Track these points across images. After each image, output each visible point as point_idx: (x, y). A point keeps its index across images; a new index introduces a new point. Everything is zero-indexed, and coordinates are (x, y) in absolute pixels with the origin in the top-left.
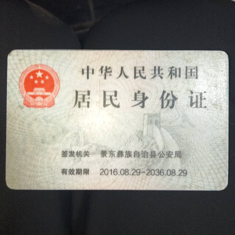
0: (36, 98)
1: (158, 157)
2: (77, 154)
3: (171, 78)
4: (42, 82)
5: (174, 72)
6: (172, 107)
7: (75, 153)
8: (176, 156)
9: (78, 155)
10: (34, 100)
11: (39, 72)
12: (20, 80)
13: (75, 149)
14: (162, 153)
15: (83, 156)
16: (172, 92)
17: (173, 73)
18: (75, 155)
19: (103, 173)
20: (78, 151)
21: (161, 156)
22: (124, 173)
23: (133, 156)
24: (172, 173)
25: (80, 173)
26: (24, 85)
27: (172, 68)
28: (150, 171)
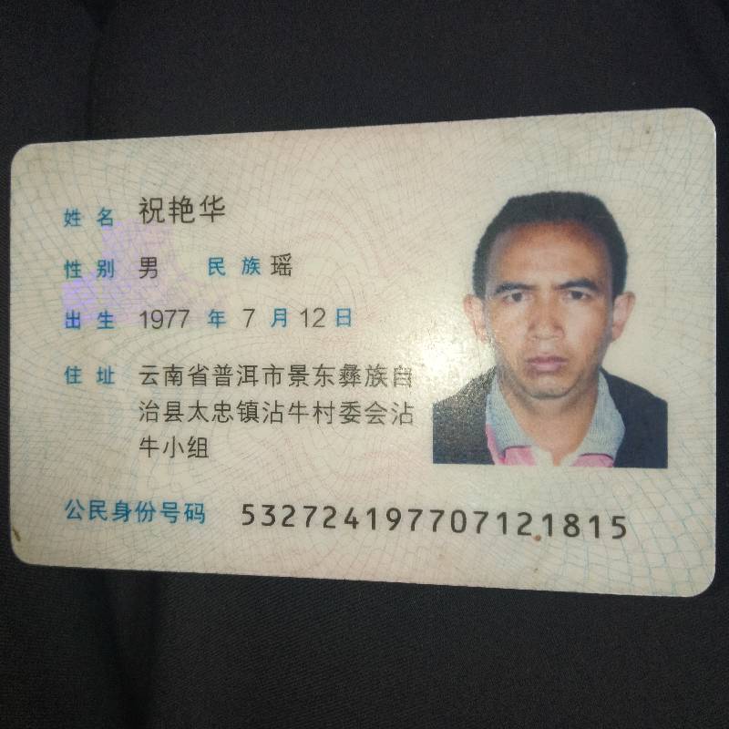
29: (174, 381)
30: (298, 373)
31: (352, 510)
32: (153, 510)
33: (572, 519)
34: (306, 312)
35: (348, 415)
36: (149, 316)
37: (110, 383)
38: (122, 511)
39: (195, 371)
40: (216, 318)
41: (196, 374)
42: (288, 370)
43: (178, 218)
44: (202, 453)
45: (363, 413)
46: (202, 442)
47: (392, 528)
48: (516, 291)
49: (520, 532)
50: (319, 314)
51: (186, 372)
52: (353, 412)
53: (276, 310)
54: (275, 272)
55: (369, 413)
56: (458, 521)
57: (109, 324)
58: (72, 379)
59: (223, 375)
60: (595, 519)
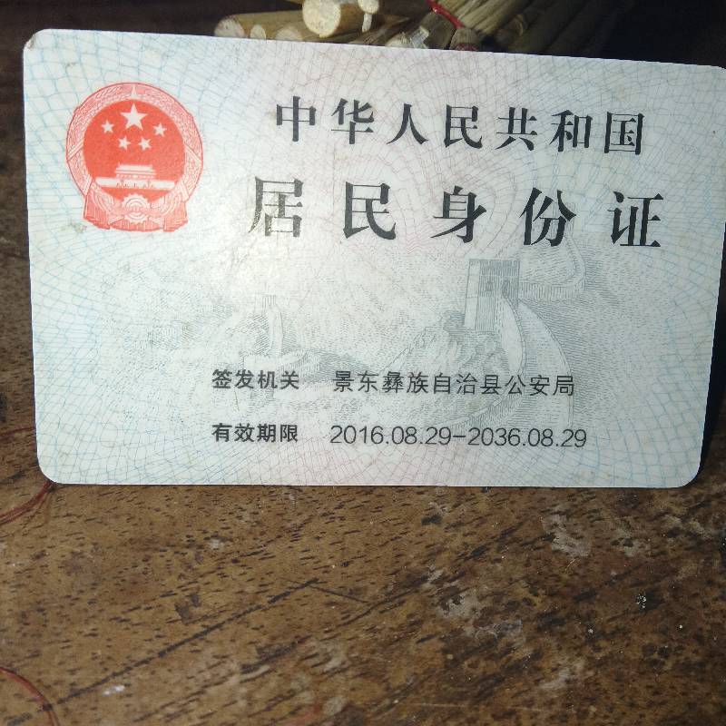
0: (126, 199)
1: (504, 392)
2: (261, 380)
3: (561, 149)
4: (145, 144)
5: (569, 129)
6: (555, 242)
7: (256, 378)
8: (559, 389)
9: (264, 384)
10: (118, 202)
11: (134, 107)
12: (70, 136)
13: (255, 366)
14: (516, 380)
15: (280, 385)
16: (559, 193)
17: (568, 131)
18: (254, 383)
19: (341, 438)
20: (265, 373)
21: (515, 390)
22: (404, 439)
23: (430, 388)
24: (545, 437)
25: (271, 438)
26: (81, 153)
27: (564, 115)
28: (480, 434)
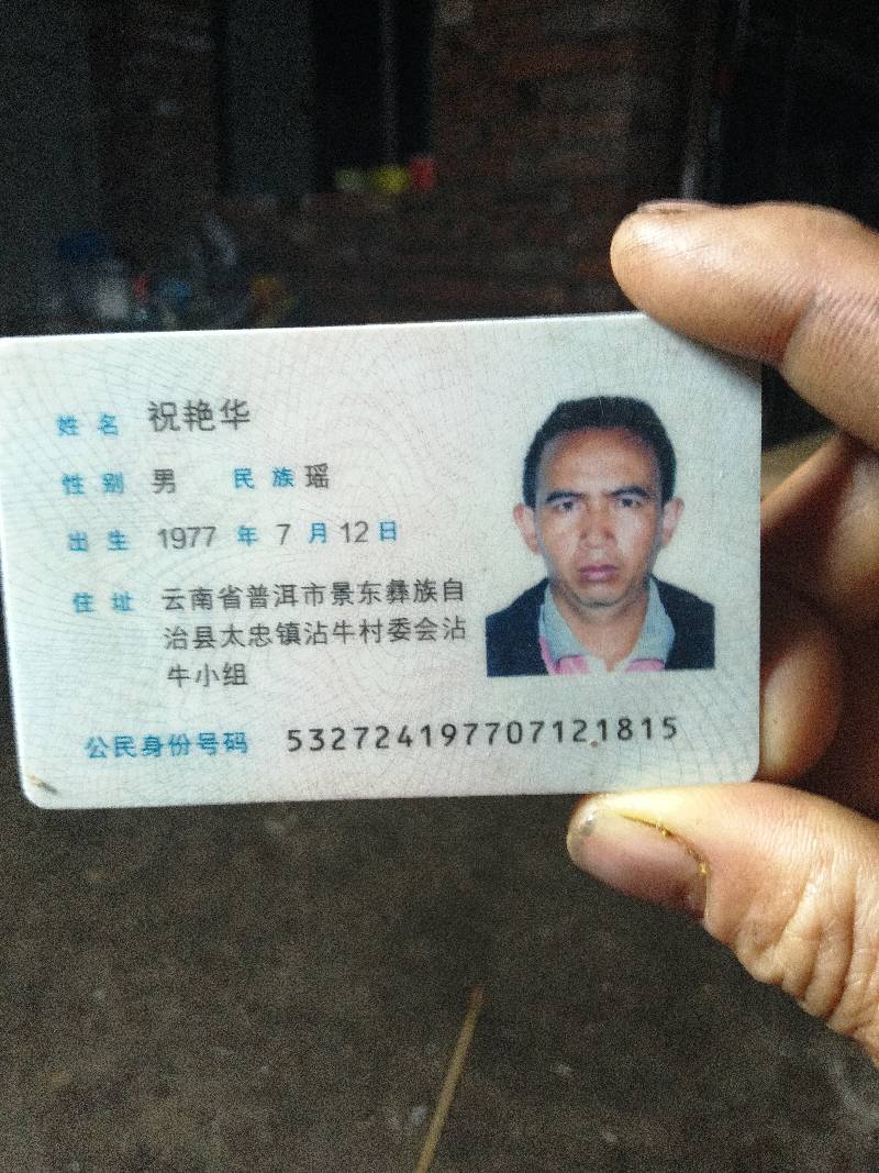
29: (202, 605)
30: (342, 591)
31: (405, 729)
32: (188, 743)
33: (625, 724)
34: (346, 526)
35: (398, 632)
36: (168, 535)
37: (128, 609)
38: (153, 745)
39: (226, 592)
40: (246, 535)
41: (227, 596)
42: (330, 588)
43: (195, 425)
44: (240, 680)
45: (413, 630)
46: (238, 668)
47: (447, 745)
48: (567, 500)
49: (575, 739)
50: (361, 528)
51: (215, 594)
52: (402, 630)
53: (313, 525)
54: (310, 484)
55: (419, 629)
56: (514, 734)
57: (122, 546)
58: (81, 608)
59: (258, 596)
60: (648, 722)
